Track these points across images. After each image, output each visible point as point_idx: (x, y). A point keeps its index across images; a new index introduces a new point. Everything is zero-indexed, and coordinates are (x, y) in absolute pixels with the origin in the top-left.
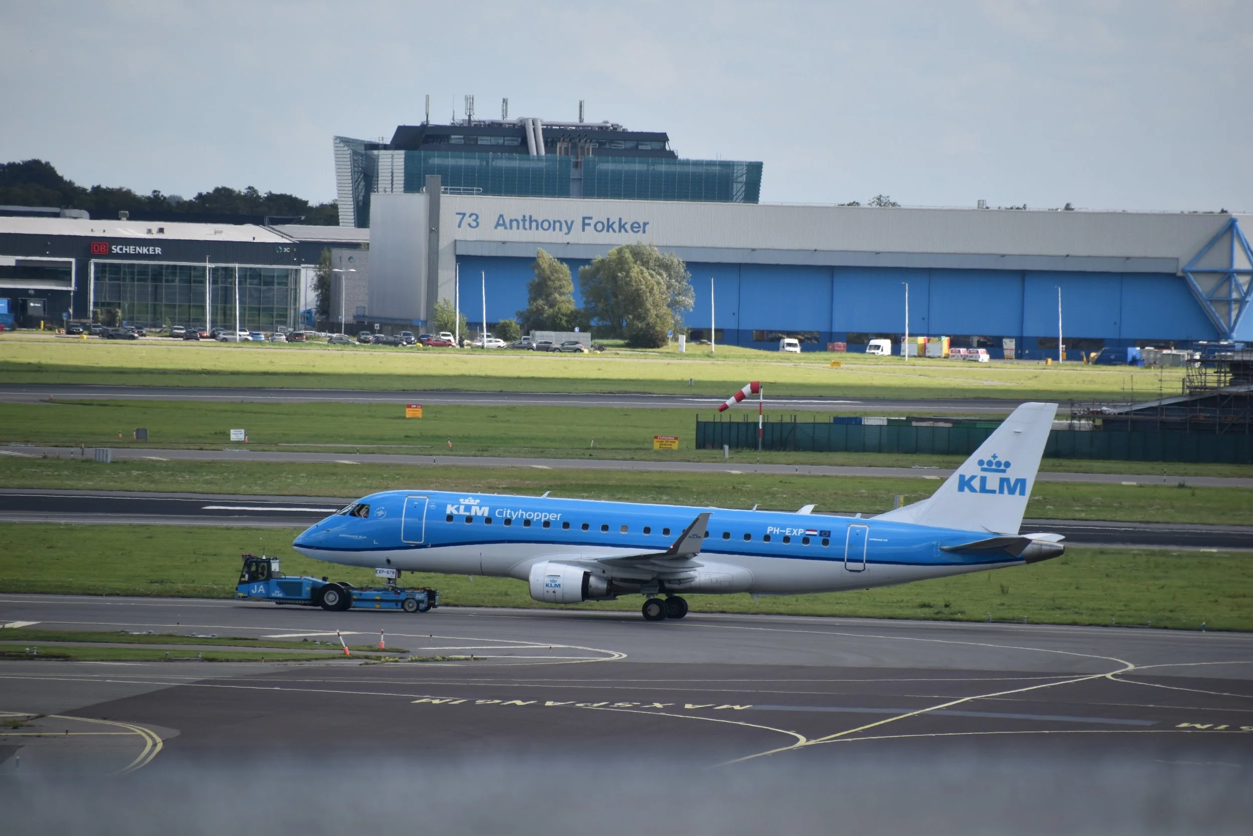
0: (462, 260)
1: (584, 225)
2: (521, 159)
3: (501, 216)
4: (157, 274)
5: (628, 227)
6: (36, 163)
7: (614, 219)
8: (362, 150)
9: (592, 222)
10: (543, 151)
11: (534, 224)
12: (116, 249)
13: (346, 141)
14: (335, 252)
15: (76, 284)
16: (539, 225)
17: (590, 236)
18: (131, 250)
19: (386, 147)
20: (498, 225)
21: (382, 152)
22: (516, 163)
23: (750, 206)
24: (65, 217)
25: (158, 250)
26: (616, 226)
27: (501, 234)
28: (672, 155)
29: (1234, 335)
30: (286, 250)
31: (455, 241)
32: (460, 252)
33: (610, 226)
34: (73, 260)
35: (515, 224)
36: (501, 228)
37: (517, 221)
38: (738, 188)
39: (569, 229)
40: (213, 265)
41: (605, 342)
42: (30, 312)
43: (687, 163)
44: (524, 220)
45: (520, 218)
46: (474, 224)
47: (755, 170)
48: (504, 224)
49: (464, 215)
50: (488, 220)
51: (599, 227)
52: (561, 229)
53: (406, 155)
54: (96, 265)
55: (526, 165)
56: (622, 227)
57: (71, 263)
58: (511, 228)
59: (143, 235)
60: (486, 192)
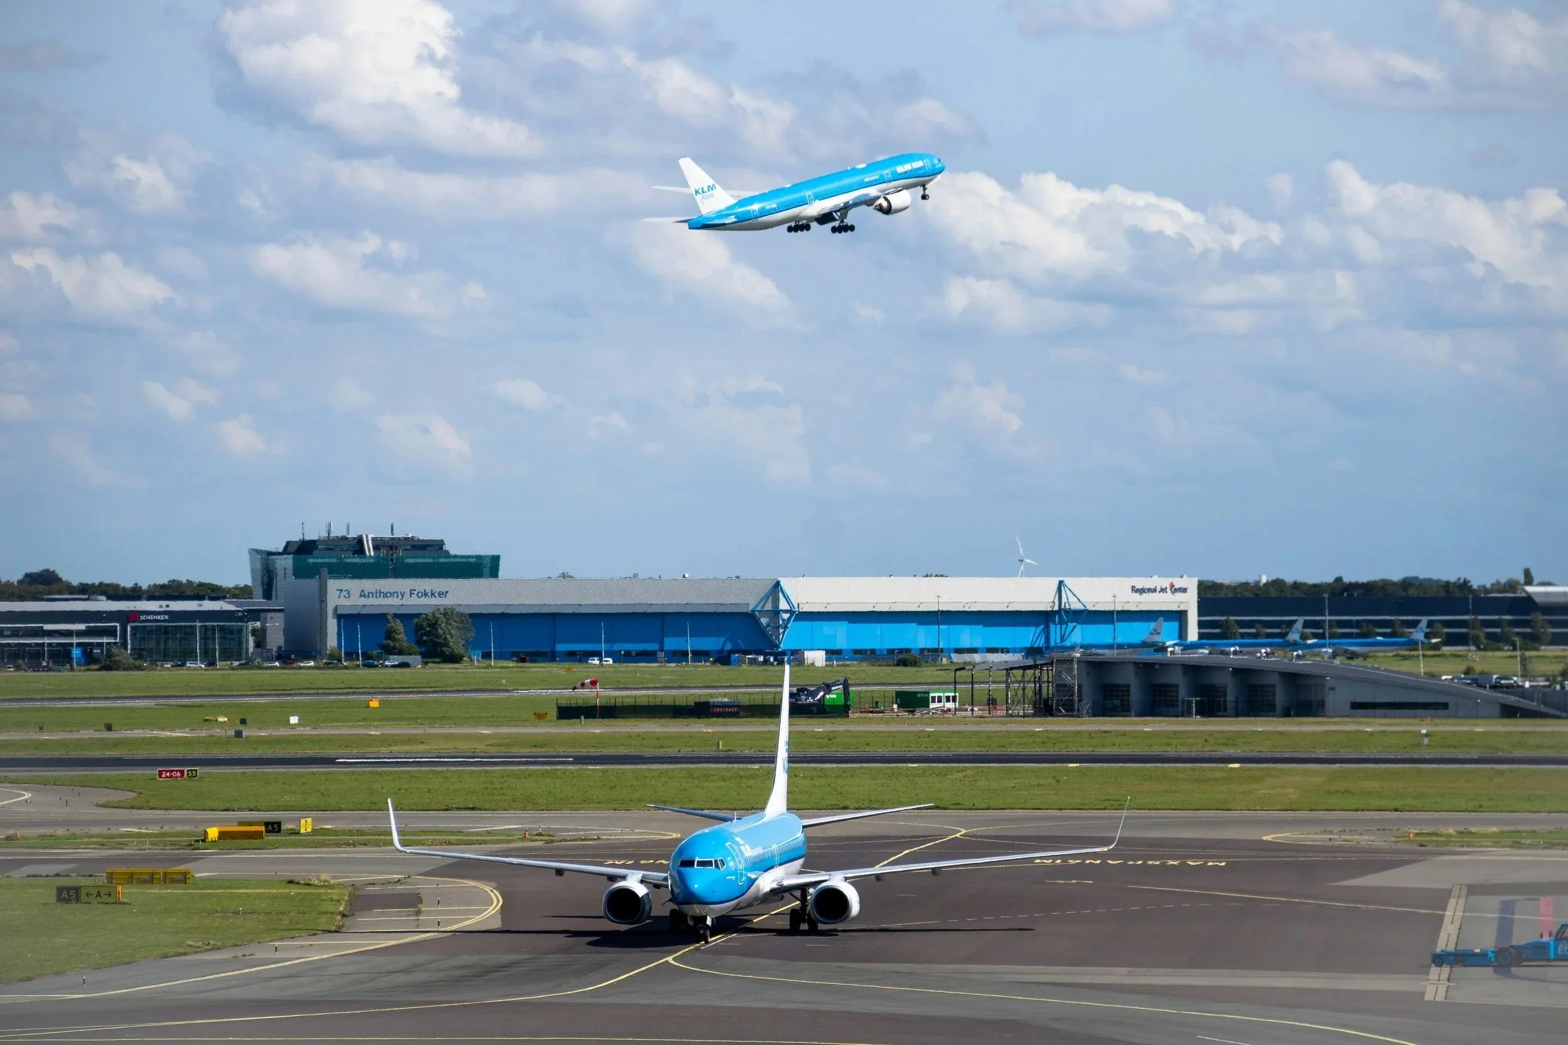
0: (340, 617)
1: (411, 594)
2: (361, 558)
3: (363, 591)
4: (166, 631)
5: (436, 594)
6: (47, 571)
7: (429, 591)
8: (264, 556)
9: (416, 593)
10: (372, 554)
11: (382, 595)
12: (142, 618)
13: (258, 551)
14: (269, 615)
15: (120, 639)
16: (385, 595)
17: (414, 600)
18: (150, 617)
19: (279, 554)
20: (361, 596)
21: (276, 557)
22: (357, 560)
23: (493, 580)
24: (92, 600)
25: (167, 617)
26: (429, 594)
27: (363, 601)
28: (447, 552)
29: (781, 646)
30: (240, 614)
31: (336, 606)
32: (339, 612)
33: (426, 595)
34: (118, 625)
35: (371, 595)
36: (363, 598)
37: (372, 593)
38: (486, 570)
39: (403, 597)
40: (200, 624)
41: (429, 660)
42: (94, 656)
43: (455, 556)
44: (376, 593)
45: (374, 591)
46: (347, 596)
47: (495, 560)
48: (364, 596)
49: (341, 591)
50: (355, 593)
51: (420, 595)
52: (397, 597)
53: (293, 558)
54: (132, 627)
55: (364, 561)
56: (433, 594)
57: (116, 626)
58: (368, 597)
59: (158, 609)
60: (353, 577)
